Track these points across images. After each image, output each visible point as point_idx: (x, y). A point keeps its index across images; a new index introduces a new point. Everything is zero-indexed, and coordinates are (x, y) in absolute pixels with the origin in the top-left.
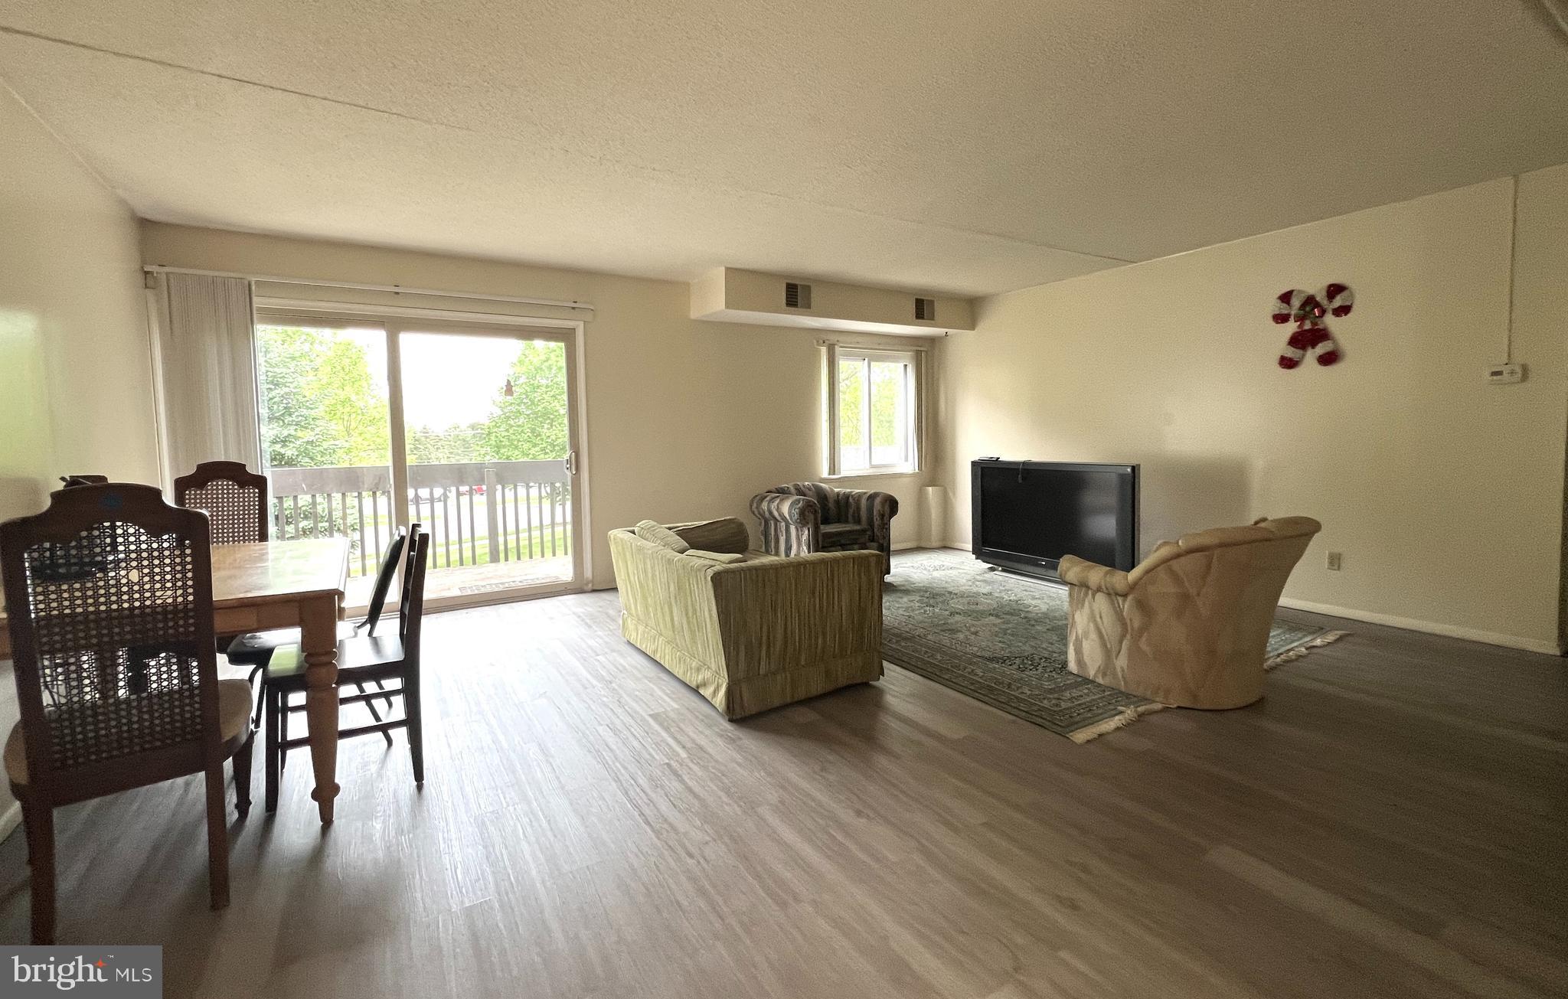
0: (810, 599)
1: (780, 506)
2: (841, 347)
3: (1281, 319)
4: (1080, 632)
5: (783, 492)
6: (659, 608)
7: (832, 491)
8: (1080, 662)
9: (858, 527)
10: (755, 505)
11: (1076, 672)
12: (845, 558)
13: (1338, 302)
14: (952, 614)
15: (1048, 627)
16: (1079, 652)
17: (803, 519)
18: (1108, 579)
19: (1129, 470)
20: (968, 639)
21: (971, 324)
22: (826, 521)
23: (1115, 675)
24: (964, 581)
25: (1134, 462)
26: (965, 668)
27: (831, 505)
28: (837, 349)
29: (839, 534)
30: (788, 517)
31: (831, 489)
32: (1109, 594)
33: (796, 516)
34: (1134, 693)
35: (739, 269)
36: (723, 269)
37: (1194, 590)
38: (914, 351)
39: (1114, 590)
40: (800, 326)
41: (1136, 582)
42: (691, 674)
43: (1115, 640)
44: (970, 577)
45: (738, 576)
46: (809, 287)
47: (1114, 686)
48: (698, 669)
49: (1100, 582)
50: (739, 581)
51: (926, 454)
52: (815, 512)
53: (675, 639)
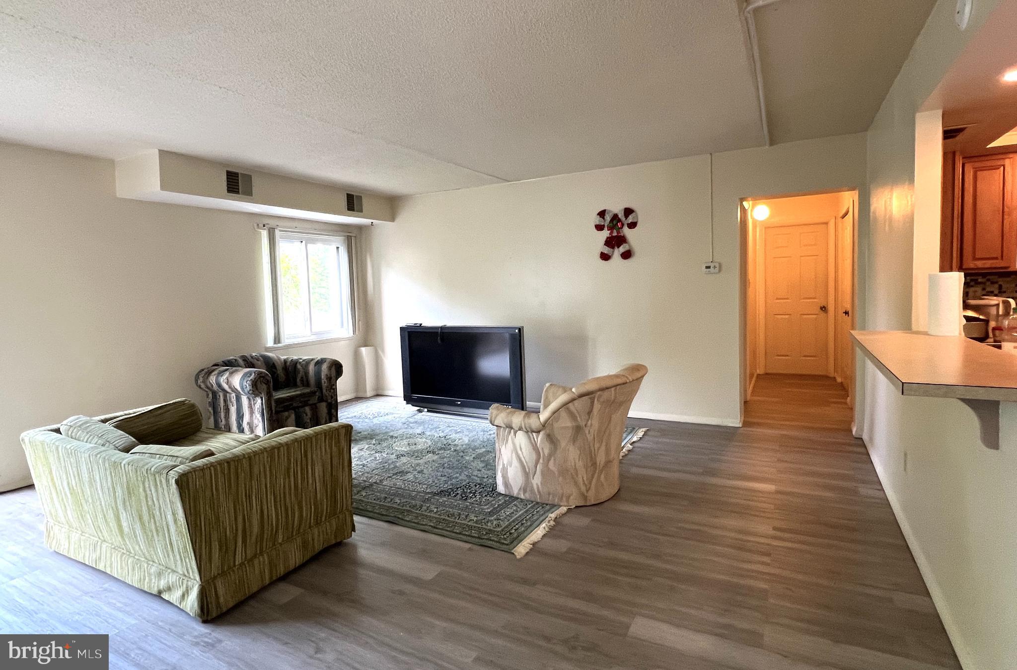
1: (230, 379)
2: (280, 231)
3: (599, 228)
4: (505, 462)
5: (230, 364)
7: (279, 359)
8: (506, 484)
9: (307, 390)
10: (201, 379)
11: (503, 492)
13: (630, 219)
14: (398, 457)
15: (473, 456)
16: (505, 477)
17: (254, 390)
18: (527, 420)
19: (517, 331)
20: (416, 478)
21: (392, 217)
22: (278, 387)
23: (532, 490)
24: (401, 425)
25: (519, 325)
27: (280, 371)
28: (277, 233)
29: (291, 398)
30: (239, 389)
31: (278, 357)
32: (527, 432)
33: (248, 388)
34: (546, 502)
35: (175, 153)
36: (157, 152)
37: (584, 424)
38: (345, 236)
39: (530, 428)
40: (240, 210)
41: (546, 421)
42: (150, 580)
43: (531, 465)
44: (403, 420)
45: (207, 472)
46: (250, 177)
47: (533, 499)
48: (159, 575)
49: (521, 424)
50: (208, 478)
51: (359, 320)
52: (267, 383)
53: (125, 544)
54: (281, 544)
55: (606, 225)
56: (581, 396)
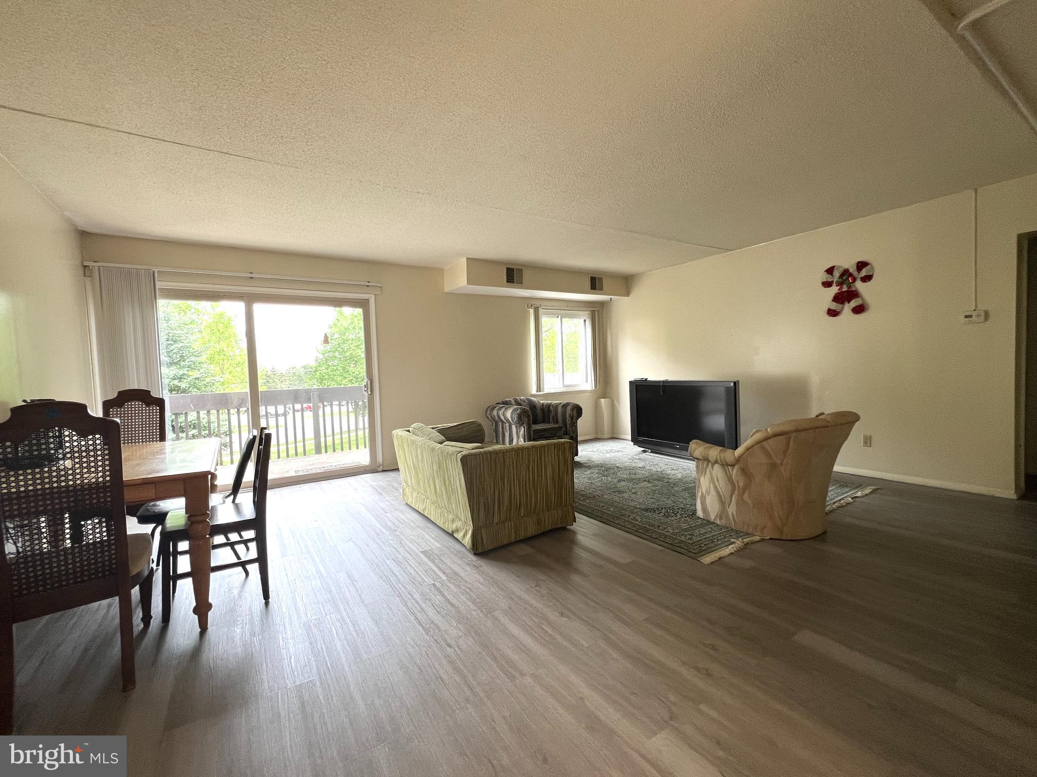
0: (526, 472)
1: (505, 413)
2: (543, 309)
3: (827, 284)
4: (704, 491)
5: (506, 404)
6: (426, 481)
7: (539, 402)
8: (704, 510)
9: (556, 426)
10: (489, 413)
11: (702, 517)
12: (549, 445)
13: (864, 273)
14: (619, 481)
15: (682, 488)
16: (703, 504)
17: (520, 421)
18: (721, 455)
19: (732, 384)
20: (630, 497)
21: (627, 292)
22: (535, 422)
23: (727, 518)
24: (627, 460)
25: (735, 380)
26: (630, 516)
27: (538, 411)
28: (541, 311)
29: (544, 430)
30: (510, 420)
32: (723, 465)
33: (516, 419)
34: (742, 530)
35: (476, 259)
36: (465, 259)
37: (779, 461)
38: (590, 311)
39: (726, 462)
40: (516, 295)
41: (740, 457)
42: (448, 524)
43: (727, 495)
44: (630, 457)
45: (478, 458)
46: (521, 270)
47: (728, 526)
48: (453, 521)
49: (717, 457)
50: (478, 461)
51: (600, 377)
52: (528, 417)
53: (437, 501)
54: (522, 517)
55: (835, 281)
56: (775, 435)
